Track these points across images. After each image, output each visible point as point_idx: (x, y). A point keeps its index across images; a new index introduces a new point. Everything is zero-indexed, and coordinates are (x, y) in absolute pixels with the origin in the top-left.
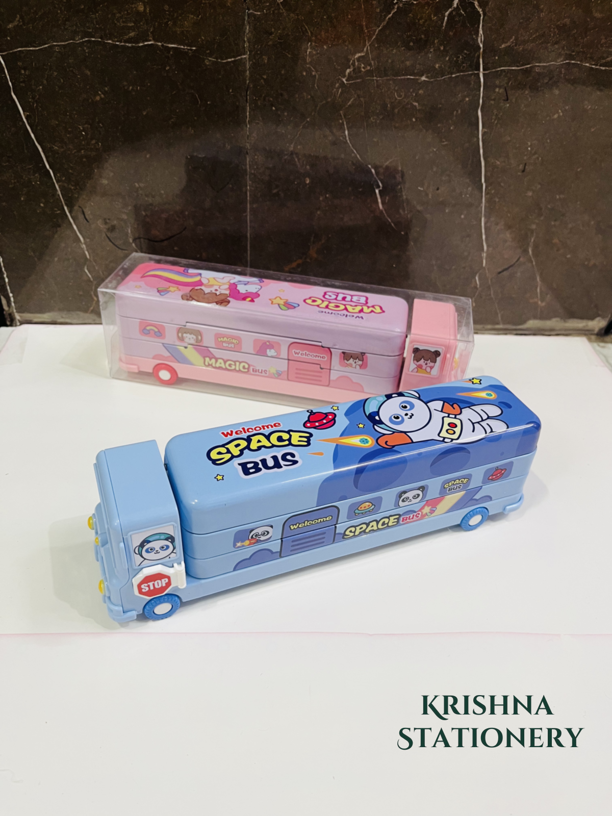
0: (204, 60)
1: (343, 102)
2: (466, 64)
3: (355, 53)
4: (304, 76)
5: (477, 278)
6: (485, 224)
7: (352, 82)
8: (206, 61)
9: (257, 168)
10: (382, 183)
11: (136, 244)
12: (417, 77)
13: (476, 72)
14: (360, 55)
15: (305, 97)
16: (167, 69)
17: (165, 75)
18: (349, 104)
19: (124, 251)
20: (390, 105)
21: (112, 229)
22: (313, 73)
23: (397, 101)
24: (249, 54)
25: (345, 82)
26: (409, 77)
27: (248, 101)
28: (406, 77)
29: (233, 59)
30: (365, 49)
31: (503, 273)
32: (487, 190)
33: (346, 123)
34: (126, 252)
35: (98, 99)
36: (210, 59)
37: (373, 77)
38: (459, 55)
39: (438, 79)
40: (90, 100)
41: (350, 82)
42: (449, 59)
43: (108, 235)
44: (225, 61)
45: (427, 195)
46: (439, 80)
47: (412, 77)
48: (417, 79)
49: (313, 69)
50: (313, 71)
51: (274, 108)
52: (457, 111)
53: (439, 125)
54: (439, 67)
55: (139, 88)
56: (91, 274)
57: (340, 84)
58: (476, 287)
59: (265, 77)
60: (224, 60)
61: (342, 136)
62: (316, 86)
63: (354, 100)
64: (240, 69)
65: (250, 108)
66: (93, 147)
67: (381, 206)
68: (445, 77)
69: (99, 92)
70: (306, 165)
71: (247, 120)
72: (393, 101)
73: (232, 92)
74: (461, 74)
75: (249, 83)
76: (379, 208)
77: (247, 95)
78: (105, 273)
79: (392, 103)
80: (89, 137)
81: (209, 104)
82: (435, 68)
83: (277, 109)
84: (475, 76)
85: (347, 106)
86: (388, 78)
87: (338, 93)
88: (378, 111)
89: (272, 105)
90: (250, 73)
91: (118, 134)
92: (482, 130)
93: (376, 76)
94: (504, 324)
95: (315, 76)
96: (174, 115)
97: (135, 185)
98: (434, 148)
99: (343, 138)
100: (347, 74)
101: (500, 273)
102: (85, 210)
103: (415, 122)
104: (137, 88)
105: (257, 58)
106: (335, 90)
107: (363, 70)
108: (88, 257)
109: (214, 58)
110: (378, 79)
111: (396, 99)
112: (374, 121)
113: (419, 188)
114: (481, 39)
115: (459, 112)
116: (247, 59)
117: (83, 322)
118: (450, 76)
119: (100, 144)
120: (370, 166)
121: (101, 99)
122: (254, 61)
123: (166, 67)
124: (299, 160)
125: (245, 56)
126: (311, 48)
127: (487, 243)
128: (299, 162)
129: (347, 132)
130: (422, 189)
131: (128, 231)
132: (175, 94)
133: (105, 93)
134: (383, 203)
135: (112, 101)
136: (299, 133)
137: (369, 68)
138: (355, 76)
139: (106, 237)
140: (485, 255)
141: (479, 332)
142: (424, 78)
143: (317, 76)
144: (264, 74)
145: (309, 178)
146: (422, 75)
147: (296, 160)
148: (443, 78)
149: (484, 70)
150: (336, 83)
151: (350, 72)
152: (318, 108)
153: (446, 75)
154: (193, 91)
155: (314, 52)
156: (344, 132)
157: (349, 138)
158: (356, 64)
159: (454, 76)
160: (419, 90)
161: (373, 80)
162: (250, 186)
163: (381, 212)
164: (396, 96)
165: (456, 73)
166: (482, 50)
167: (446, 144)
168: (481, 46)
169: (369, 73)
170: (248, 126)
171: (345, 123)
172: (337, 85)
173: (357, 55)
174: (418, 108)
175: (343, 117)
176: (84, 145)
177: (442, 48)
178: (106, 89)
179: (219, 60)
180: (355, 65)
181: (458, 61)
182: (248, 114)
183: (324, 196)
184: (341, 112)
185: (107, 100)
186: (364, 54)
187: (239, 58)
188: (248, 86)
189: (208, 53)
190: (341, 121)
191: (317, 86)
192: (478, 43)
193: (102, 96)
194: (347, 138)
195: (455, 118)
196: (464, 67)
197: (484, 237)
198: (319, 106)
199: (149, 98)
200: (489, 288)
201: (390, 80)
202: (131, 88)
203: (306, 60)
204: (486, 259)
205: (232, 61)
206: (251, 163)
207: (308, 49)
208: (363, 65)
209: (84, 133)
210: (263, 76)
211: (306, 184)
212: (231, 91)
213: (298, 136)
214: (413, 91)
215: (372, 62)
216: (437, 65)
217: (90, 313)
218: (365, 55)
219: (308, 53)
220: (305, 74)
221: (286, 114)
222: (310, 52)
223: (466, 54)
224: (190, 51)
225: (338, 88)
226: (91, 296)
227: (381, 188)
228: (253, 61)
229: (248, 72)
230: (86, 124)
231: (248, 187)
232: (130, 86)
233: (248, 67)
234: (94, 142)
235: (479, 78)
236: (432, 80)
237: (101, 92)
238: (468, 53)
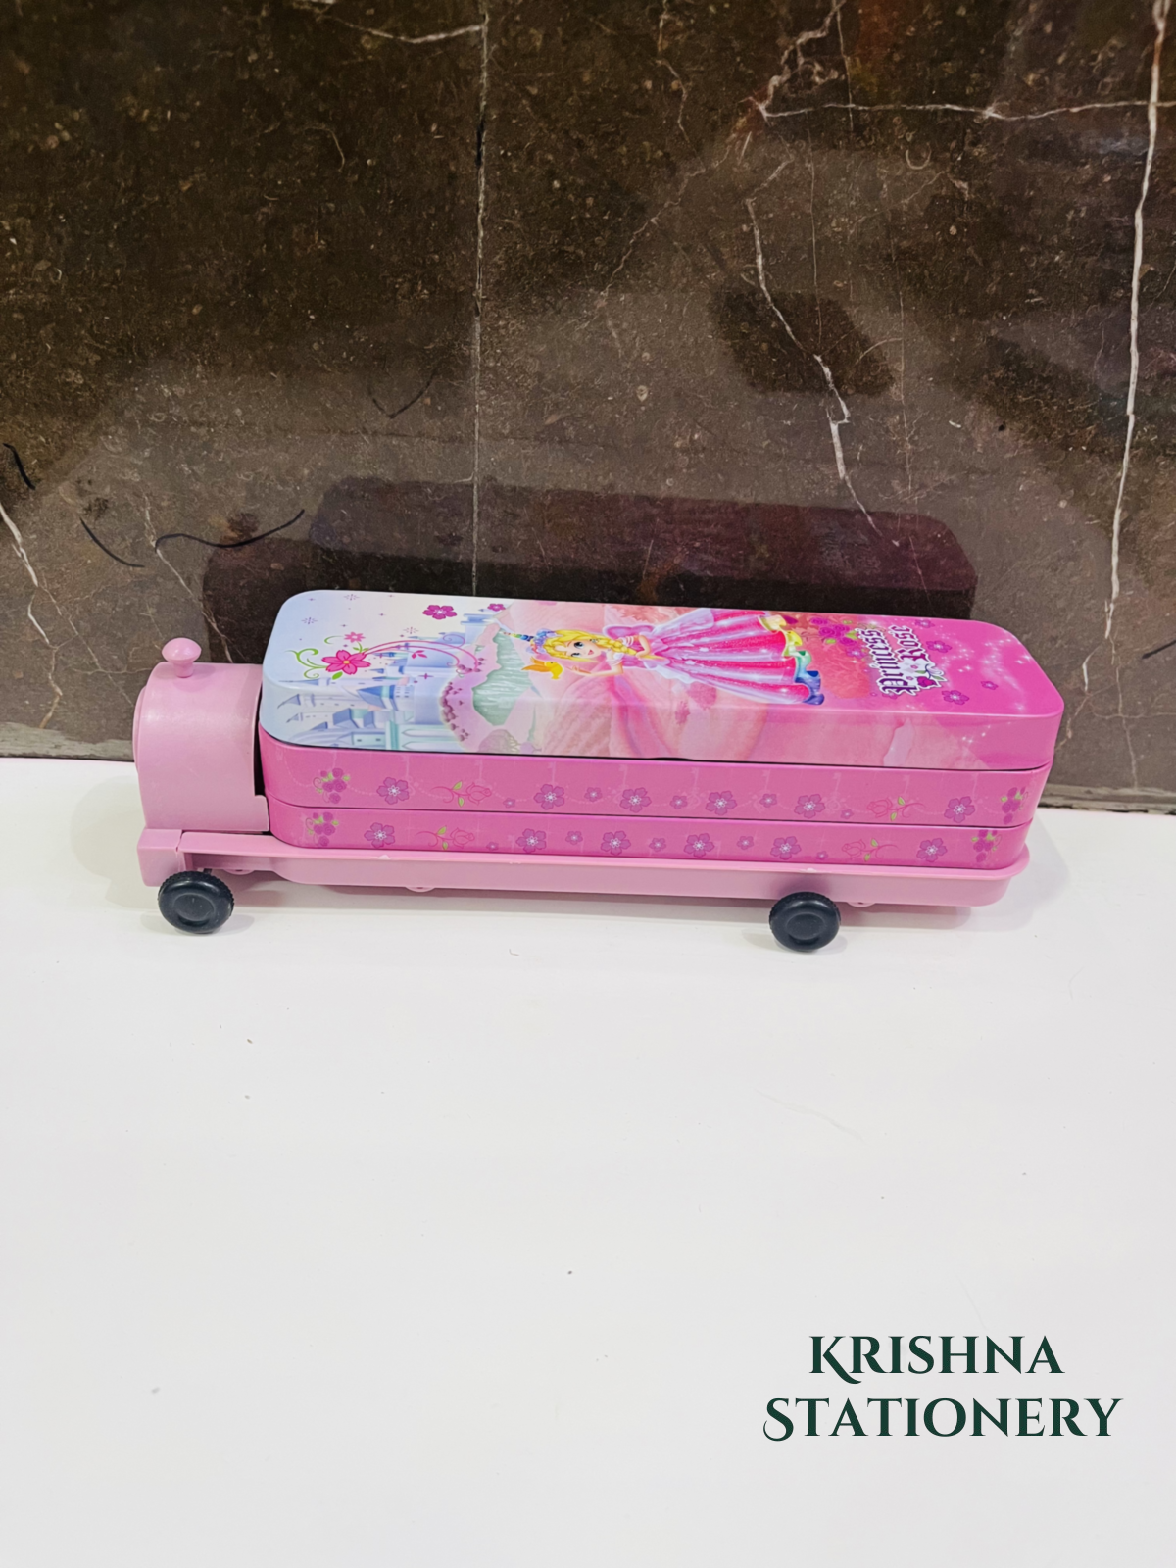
0: (358, 35)
1: (754, 171)
2: (1114, 77)
3: (795, 32)
4: (647, 91)
5: (1084, 667)
6: (1122, 526)
7: (786, 114)
8: (364, 39)
9: (503, 353)
10: (848, 407)
11: (165, 553)
12: (972, 110)
13: (1139, 103)
14: (811, 35)
15: (649, 155)
16: (250, 59)
17: (246, 77)
18: (771, 178)
19: (131, 569)
20: (888, 186)
21: (101, 507)
22: (675, 85)
23: (909, 174)
24: (491, 24)
25: (766, 114)
26: (948, 106)
27: (483, 160)
28: (941, 107)
29: (442, 36)
30: (828, 21)
31: (1154, 655)
32: (1139, 432)
33: (761, 234)
34: (139, 569)
35: (54, 146)
36: (375, 33)
37: (847, 101)
38: (1094, 52)
39: (1031, 117)
40: (31, 149)
41: (781, 114)
42: (1067, 61)
43: (90, 527)
44: (419, 41)
45: (971, 442)
46: (1032, 120)
47: (956, 108)
48: (973, 115)
49: (674, 73)
50: (673, 78)
51: (556, 184)
52: (1078, 211)
53: (1022, 249)
54: (1033, 81)
55: (169, 114)
56: (42, 628)
57: (748, 120)
58: (1081, 693)
59: (534, 91)
60: (414, 37)
61: (746, 271)
62: (679, 121)
63: (786, 167)
64: (462, 64)
65: (487, 182)
66: (39, 280)
67: (841, 468)
68: (1052, 112)
69: (57, 125)
70: (642, 349)
71: (480, 216)
72: (899, 173)
73: (438, 133)
74: (1098, 105)
75: (486, 107)
76: (837, 474)
77: (479, 144)
78: (82, 623)
79: (898, 179)
80: (29, 251)
81: (372, 167)
82: (1023, 82)
83: (563, 188)
84: (1133, 115)
85: (766, 185)
86: (891, 106)
87: (742, 145)
88: (853, 203)
89: (551, 175)
90: (491, 77)
91: (111, 246)
92: (1141, 269)
93: (854, 102)
94: (1143, 785)
95: (678, 93)
96: (268, 195)
97: (161, 392)
98: (1004, 314)
99: (751, 277)
100: (771, 90)
101: (1147, 655)
102: (20, 453)
103: (955, 236)
104: (164, 113)
105: (513, 34)
106: (734, 136)
107: (818, 79)
108: (36, 582)
109: (387, 31)
110: (861, 108)
111: (907, 169)
112: (840, 229)
113: (952, 424)
114: (1163, 6)
115: (1082, 214)
116: (484, 36)
117: (28, 751)
118: (1065, 109)
119: (60, 272)
120: (819, 358)
121: (62, 143)
122: (504, 42)
123: (246, 54)
124: (620, 334)
125: (477, 28)
126: (670, 11)
127: (1120, 577)
128: (623, 342)
129: (760, 261)
130: (959, 426)
131: (143, 514)
132: (274, 132)
133: (70, 126)
134: (848, 463)
135: (93, 151)
136: (624, 258)
137: (835, 75)
138: (794, 96)
139: (84, 529)
140: (1112, 606)
141: (1074, 802)
142: (989, 112)
143: (685, 96)
144: (531, 84)
145: (647, 385)
146: (984, 106)
147: (614, 335)
148: (1045, 114)
149: (1162, 97)
150: (738, 115)
151: (781, 85)
152: (683, 186)
153: (1054, 108)
154: (323, 127)
155: (680, 24)
156: (753, 260)
157: (767, 277)
158: (801, 61)
159: (1075, 110)
160: (974, 144)
161: (847, 108)
162: (481, 405)
163: (841, 486)
164: (909, 161)
165: (1081, 104)
166: (1160, 39)
167: (1038, 302)
168: (1161, 26)
169: (839, 89)
170: (482, 234)
171: (757, 233)
172: (741, 122)
173: (804, 37)
174: (967, 196)
175: (753, 216)
176: (14, 275)
177: (1048, 29)
178: (77, 115)
179: (402, 38)
180: (796, 65)
181: (1093, 67)
182: (482, 197)
183: (688, 437)
184: (748, 201)
185: (79, 148)
186: (825, 34)
187: (461, 32)
188: (485, 115)
189: (371, 16)
190: (745, 228)
191: (684, 123)
192: (1151, 18)
193: (66, 136)
194: (761, 278)
195: (1068, 231)
196: (1105, 86)
197: (1115, 560)
198: (686, 181)
199: (197, 144)
200: (1113, 692)
201: (895, 112)
202: (146, 112)
203: (655, 43)
204: (1114, 618)
205: (439, 43)
206: (486, 339)
207: (661, 13)
208: (818, 67)
209: (13, 241)
210: (529, 88)
211: (641, 404)
212: (434, 128)
213: (621, 266)
214: (960, 149)
215: (847, 61)
216: (1031, 77)
217: (45, 728)
218: (828, 36)
219: (661, 24)
220: (648, 85)
221: (590, 201)
222: (667, 23)
223: (1113, 48)
224: (317, 10)
225: (744, 131)
226: (48, 682)
227: (845, 421)
228: (500, 43)
229: (485, 75)
230: (19, 213)
231: (477, 406)
232: (143, 108)
233: (486, 61)
234: (42, 265)
235: (1146, 121)
236: (1014, 118)
237: (61, 123)
238: (1120, 45)
